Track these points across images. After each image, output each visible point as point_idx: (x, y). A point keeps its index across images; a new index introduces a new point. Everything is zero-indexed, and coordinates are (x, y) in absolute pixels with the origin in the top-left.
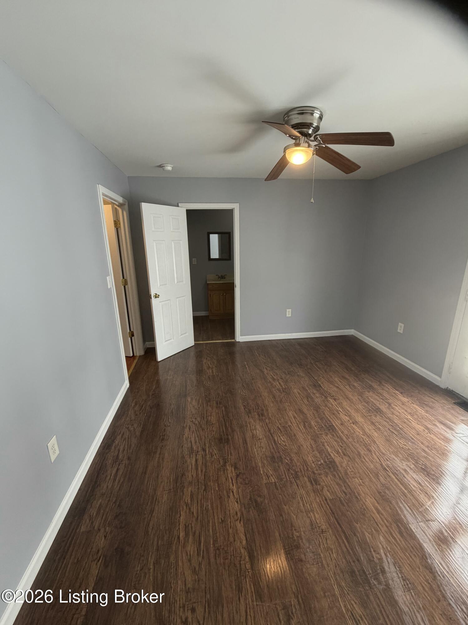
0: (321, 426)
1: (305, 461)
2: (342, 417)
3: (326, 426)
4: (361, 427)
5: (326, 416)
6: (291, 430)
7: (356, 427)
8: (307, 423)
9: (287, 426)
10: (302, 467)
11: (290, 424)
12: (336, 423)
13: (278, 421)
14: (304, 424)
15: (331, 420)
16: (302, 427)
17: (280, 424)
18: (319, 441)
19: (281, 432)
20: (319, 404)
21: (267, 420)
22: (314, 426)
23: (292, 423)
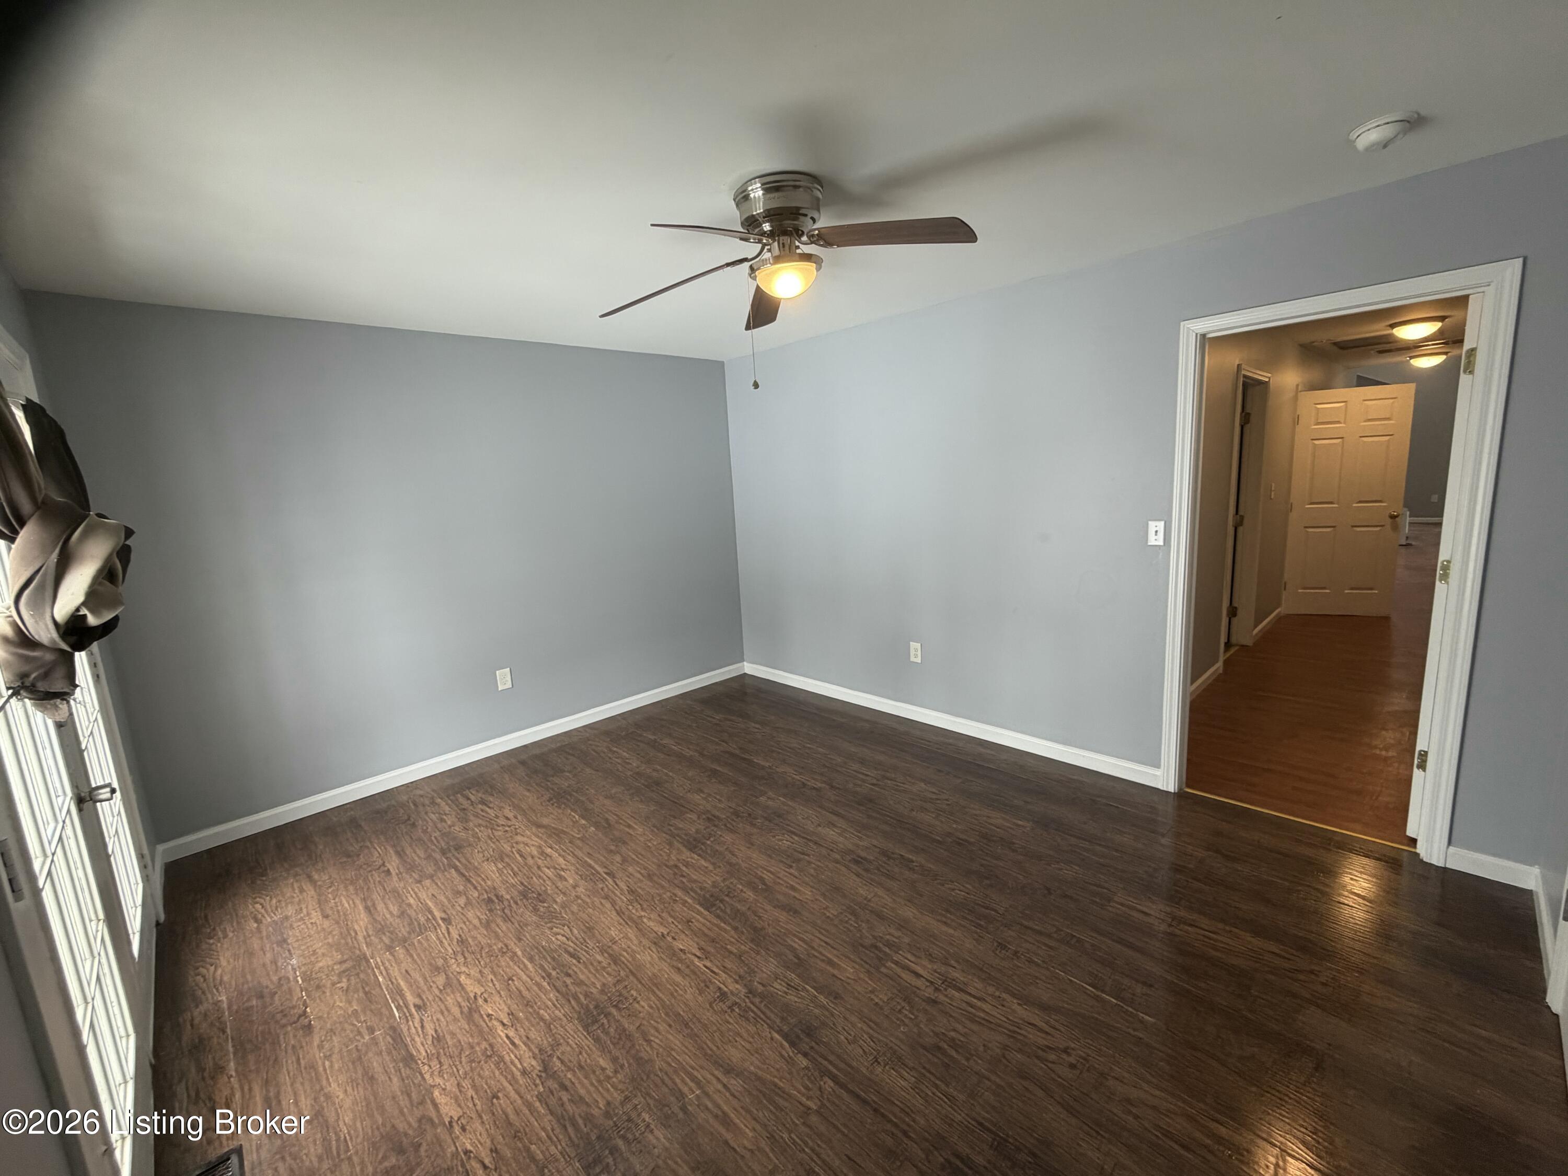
0: (732, 895)
1: (732, 831)
2: (691, 943)
3: (722, 901)
4: (644, 935)
5: (729, 924)
6: (782, 862)
7: (656, 929)
8: (762, 889)
9: (794, 865)
10: (734, 824)
11: (792, 871)
12: (702, 918)
13: (818, 866)
14: (765, 884)
15: (716, 921)
16: (767, 876)
17: (809, 862)
18: (724, 866)
19: (795, 851)
20: (758, 953)
21: (837, 857)
22: (745, 890)
23: (790, 874)
